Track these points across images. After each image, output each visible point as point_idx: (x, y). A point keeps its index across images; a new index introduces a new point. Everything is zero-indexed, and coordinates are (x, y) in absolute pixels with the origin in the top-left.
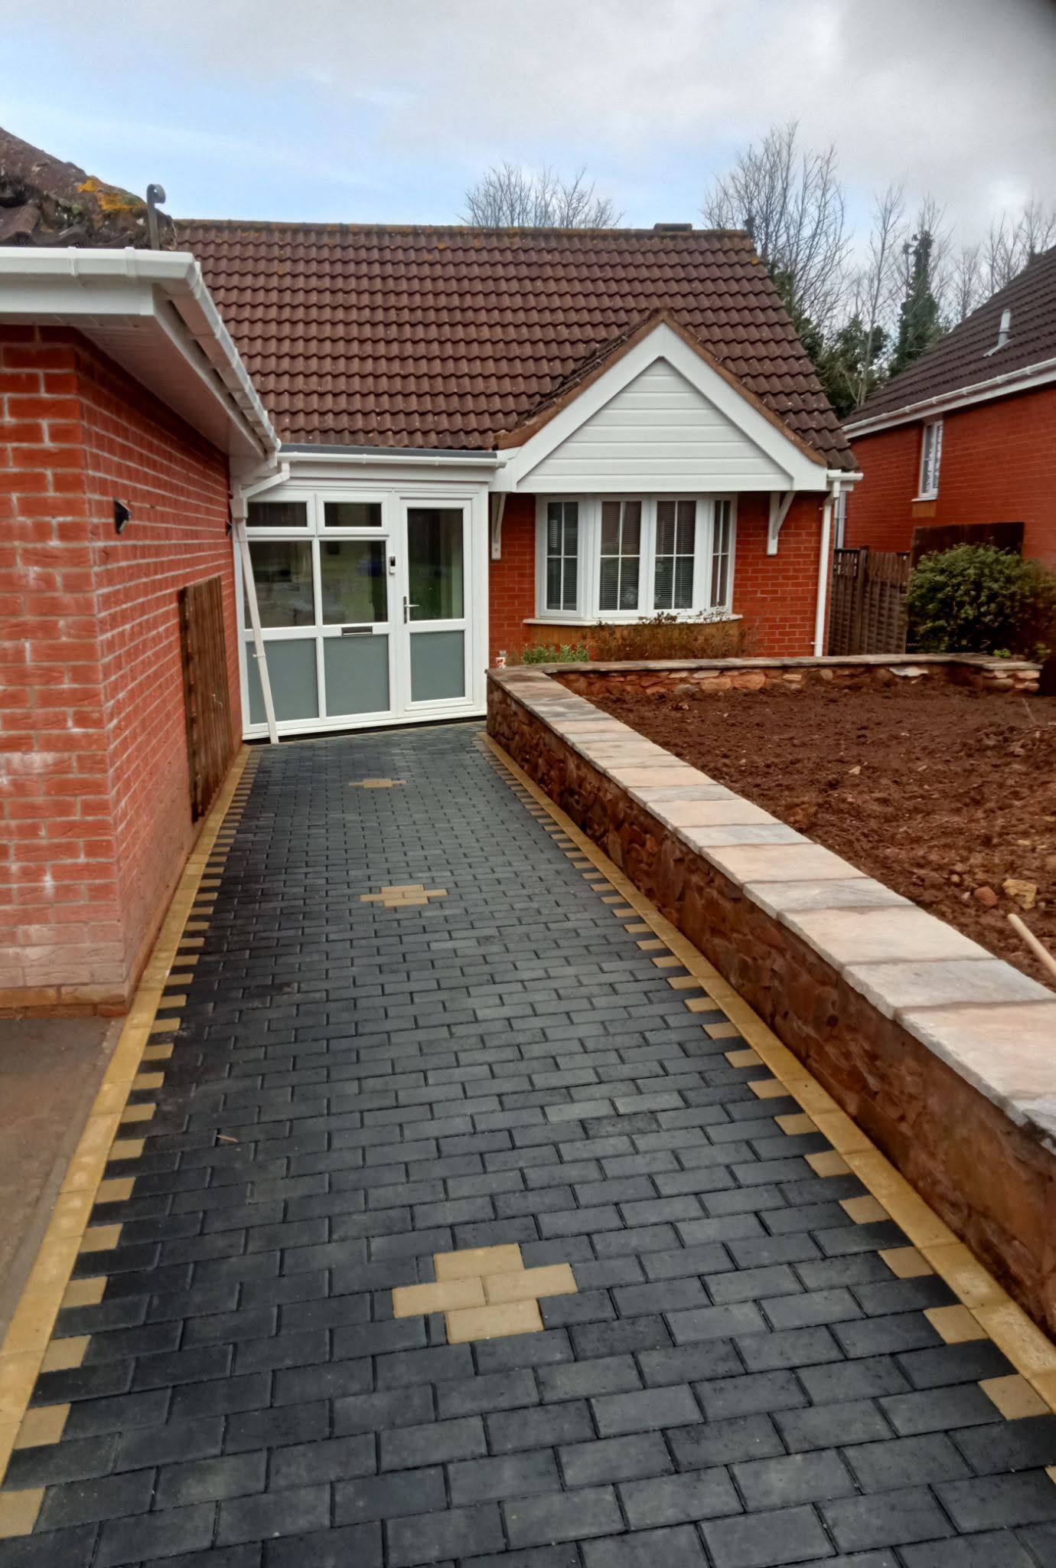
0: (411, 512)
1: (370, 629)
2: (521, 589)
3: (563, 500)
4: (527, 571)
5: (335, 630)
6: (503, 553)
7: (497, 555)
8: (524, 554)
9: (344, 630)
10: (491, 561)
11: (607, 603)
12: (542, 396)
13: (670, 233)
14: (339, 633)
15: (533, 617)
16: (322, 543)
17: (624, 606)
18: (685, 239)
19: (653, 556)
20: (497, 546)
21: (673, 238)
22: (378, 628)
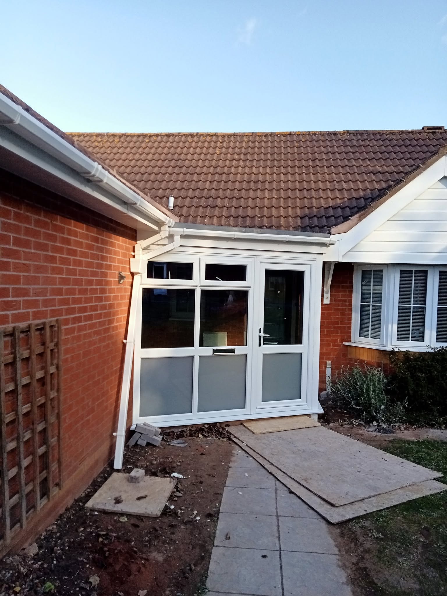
0: (269, 273)
1: (233, 351)
2: (342, 323)
3: (373, 268)
4: (347, 312)
5: (208, 351)
6: (331, 300)
7: (327, 301)
8: (345, 301)
9: (215, 351)
10: (322, 304)
11: (402, 336)
12: (358, 208)
13: (431, 131)
14: (211, 353)
15: (350, 341)
16: (202, 291)
17: (414, 339)
18: (441, 133)
19: (436, 306)
20: (327, 295)
21: (434, 133)
22: (239, 350)
